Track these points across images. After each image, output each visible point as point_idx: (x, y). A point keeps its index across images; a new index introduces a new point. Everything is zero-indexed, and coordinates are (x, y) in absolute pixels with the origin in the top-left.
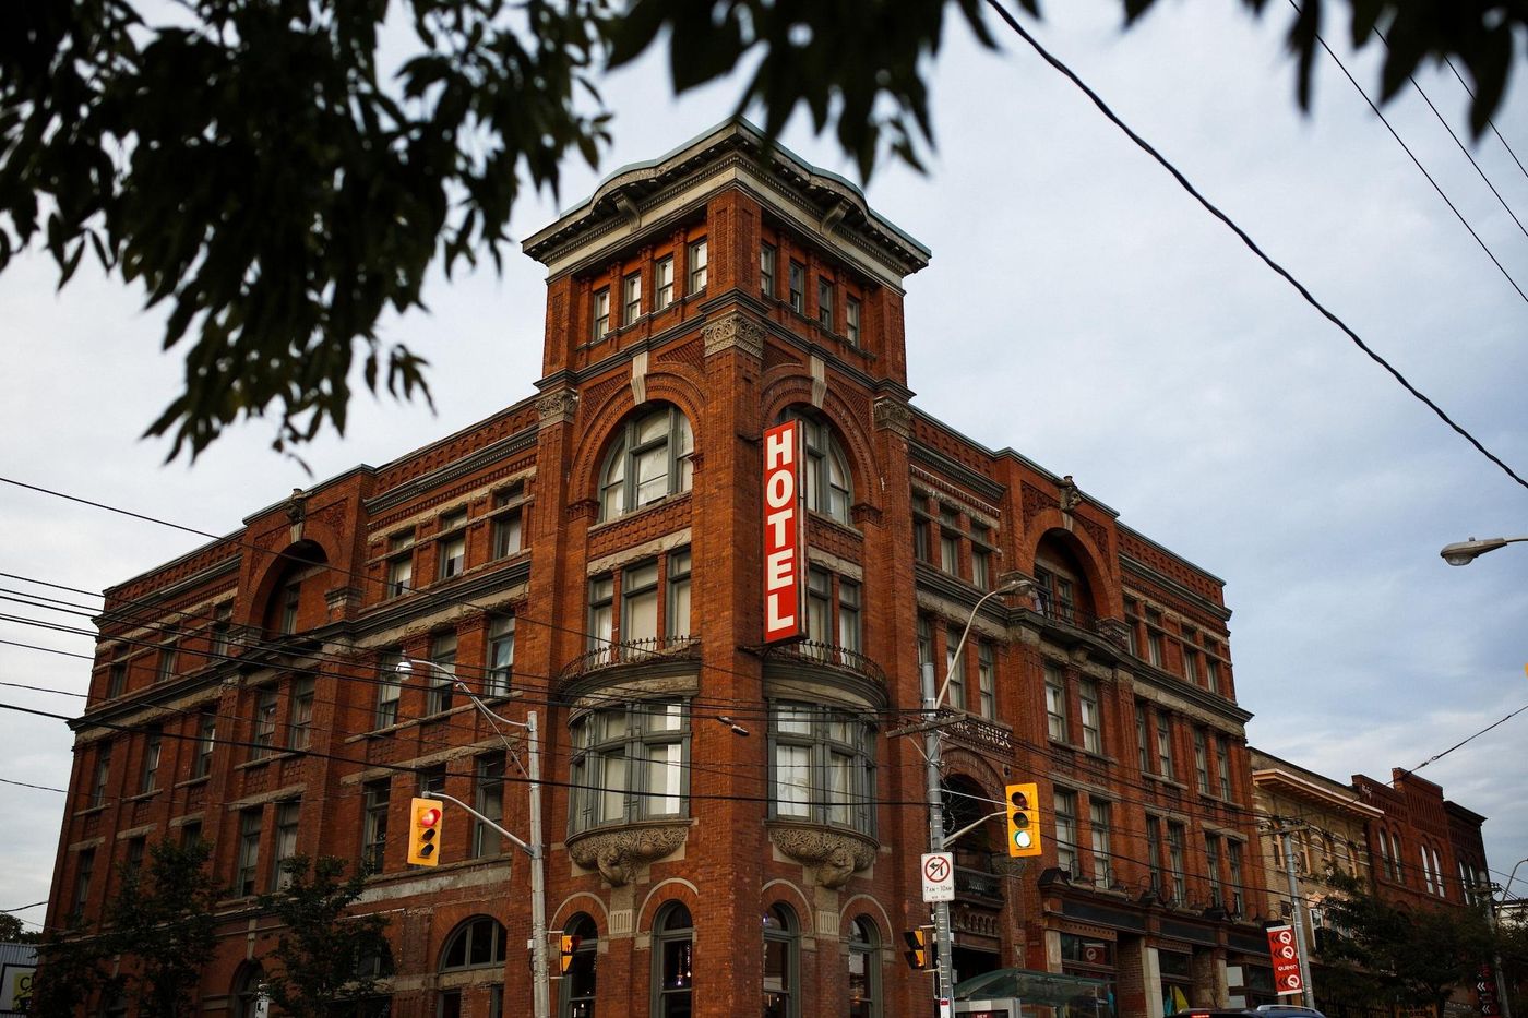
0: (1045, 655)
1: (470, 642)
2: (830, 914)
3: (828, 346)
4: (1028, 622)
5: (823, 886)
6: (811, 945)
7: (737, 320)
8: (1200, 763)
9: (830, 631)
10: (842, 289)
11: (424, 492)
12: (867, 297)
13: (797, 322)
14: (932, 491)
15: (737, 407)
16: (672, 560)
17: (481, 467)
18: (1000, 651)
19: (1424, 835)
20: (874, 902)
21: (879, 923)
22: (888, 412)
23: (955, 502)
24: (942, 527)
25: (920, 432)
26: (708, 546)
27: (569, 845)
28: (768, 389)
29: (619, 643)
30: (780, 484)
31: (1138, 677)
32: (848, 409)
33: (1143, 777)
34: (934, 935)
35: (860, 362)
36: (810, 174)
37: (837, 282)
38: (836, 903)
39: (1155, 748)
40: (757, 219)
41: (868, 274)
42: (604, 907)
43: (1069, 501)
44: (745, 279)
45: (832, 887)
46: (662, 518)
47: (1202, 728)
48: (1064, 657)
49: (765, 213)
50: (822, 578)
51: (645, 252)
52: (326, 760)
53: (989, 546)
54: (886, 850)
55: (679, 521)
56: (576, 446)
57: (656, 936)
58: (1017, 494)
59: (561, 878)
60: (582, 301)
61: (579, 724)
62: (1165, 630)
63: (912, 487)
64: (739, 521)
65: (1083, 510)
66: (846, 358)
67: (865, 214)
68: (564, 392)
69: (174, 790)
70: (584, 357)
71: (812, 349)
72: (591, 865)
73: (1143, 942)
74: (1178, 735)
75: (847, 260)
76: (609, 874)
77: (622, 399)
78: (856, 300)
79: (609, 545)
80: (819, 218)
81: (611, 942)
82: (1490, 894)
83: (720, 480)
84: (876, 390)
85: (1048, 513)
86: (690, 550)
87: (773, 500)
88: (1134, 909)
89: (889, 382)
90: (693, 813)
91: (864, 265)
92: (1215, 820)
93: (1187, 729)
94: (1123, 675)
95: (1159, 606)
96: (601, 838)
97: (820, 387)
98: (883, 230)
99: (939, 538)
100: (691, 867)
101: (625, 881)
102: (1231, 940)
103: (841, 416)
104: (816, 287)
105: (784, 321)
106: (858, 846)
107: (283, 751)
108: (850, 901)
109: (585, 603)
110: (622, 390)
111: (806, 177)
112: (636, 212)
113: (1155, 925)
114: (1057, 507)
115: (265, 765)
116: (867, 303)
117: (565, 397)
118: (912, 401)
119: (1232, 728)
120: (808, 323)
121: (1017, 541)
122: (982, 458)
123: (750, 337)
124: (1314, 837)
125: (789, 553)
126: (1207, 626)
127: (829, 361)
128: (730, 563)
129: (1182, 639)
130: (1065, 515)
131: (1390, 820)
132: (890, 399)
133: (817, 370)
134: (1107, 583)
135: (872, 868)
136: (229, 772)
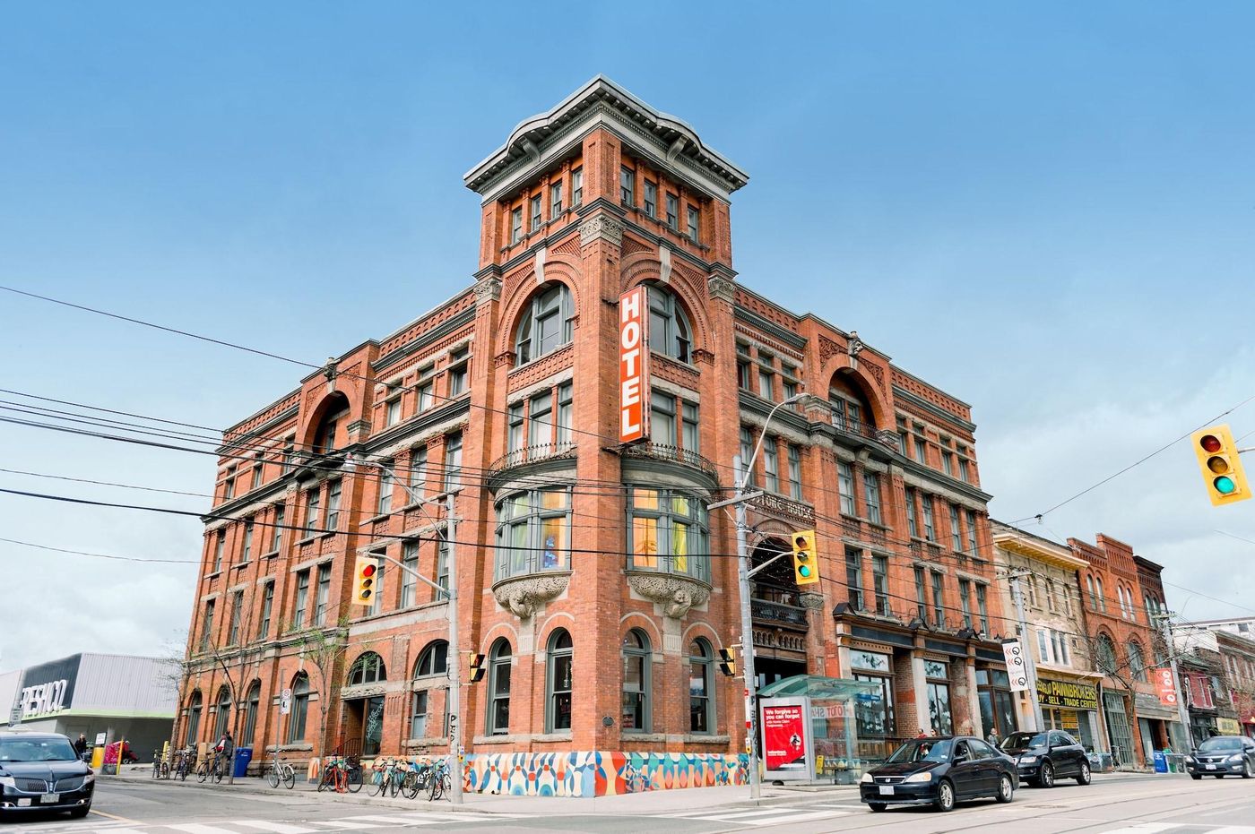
0: (837, 455)
1: (435, 454)
2: (676, 637)
3: (674, 240)
4: (823, 431)
5: (669, 617)
6: (659, 659)
7: (602, 219)
8: (955, 530)
9: (675, 437)
10: (684, 201)
11: (408, 355)
12: (703, 207)
13: (650, 223)
14: (751, 341)
15: (602, 281)
16: (562, 391)
17: (442, 336)
18: (804, 452)
19: (1119, 579)
20: (708, 628)
21: (713, 642)
22: (717, 286)
23: (771, 349)
24: (760, 366)
25: (743, 301)
26: (582, 378)
27: (494, 589)
28: (627, 269)
29: (528, 448)
30: (631, 333)
31: (906, 470)
32: (688, 284)
33: (912, 540)
34: (742, 651)
35: (697, 251)
36: (657, 118)
37: (680, 196)
38: (679, 629)
39: (920, 519)
40: (618, 150)
41: (703, 190)
42: (515, 632)
43: (854, 349)
44: (608, 191)
45: (675, 618)
46: (554, 362)
47: (956, 507)
48: (850, 456)
49: (624, 146)
50: (670, 401)
51: (545, 179)
52: (346, 535)
53: (795, 379)
54: (718, 590)
55: (565, 363)
56: (500, 317)
57: (549, 654)
58: (815, 344)
59: (490, 613)
60: (504, 217)
61: (499, 507)
62: (926, 438)
63: (737, 338)
64: (603, 360)
65: (864, 354)
66: (686, 248)
67: (699, 147)
68: (492, 280)
69: (260, 559)
70: (506, 255)
71: (660, 242)
72: (506, 604)
73: (913, 655)
74: (937, 510)
75: (686, 180)
76: (517, 610)
77: (529, 281)
78: (696, 210)
79: (521, 383)
80: (666, 150)
81: (520, 658)
82: (1168, 618)
83: (590, 331)
84: (709, 270)
85: (840, 356)
86: (572, 384)
87: (626, 344)
88: (906, 632)
89: (718, 265)
90: (573, 566)
91: (699, 184)
92: (966, 568)
93: (944, 506)
94: (896, 469)
95: (923, 421)
96: (512, 584)
97: (666, 268)
98: (713, 159)
99: (758, 374)
100: (572, 604)
101: (528, 614)
102: (978, 652)
103: (682, 289)
104: (664, 199)
105: (640, 222)
106: (695, 588)
107: (322, 531)
108: (689, 628)
109: (506, 424)
110: (529, 276)
111: (654, 120)
112: (537, 152)
113: (921, 643)
114: (845, 352)
115: (311, 542)
116: (703, 211)
117: (493, 283)
118: (735, 279)
119: (978, 506)
120: (658, 224)
121: (816, 376)
122: (790, 320)
123: (612, 232)
124: (1039, 580)
125: (636, 380)
126: (959, 436)
127: (673, 249)
128: (597, 389)
129: (940, 444)
130: (851, 358)
131: (1095, 569)
132: (719, 277)
133: (664, 256)
134: (883, 405)
135: (706, 604)
136: (290, 547)
